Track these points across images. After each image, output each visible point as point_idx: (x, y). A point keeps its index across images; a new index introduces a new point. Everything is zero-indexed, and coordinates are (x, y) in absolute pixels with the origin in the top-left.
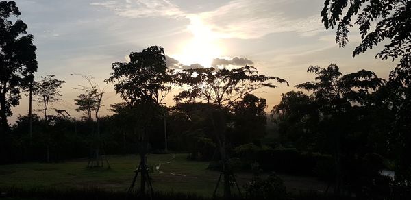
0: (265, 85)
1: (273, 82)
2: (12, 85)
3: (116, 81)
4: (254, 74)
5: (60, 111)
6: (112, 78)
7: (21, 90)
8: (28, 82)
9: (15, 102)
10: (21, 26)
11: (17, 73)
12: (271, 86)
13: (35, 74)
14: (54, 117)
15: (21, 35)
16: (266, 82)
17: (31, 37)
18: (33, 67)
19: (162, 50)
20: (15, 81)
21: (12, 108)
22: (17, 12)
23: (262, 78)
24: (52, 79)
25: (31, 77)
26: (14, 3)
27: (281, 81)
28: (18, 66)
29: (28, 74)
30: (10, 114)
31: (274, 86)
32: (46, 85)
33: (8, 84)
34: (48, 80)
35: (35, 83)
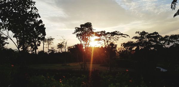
0: (123, 37)
1: (126, 36)
3: (76, 34)
4: (119, 33)
5: (53, 48)
7: (41, 41)
8: (43, 39)
9: (39, 45)
10: (41, 21)
11: (39, 36)
12: (125, 37)
13: (45, 36)
14: (51, 50)
15: (41, 24)
17: (44, 25)
18: (44, 34)
20: (39, 38)
21: (38, 47)
22: (40, 17)
23: (122, 34)
24: (51, 38)
25: (44, 37)
26: (39, 14)
27: (128, 36)
28: (40, 34)
29: (43, 36)
30: (37, 49)
31: (126, 37)
32: (49, 40)
33: (37, 39)
34: (49, 38)
35: (45, 39)
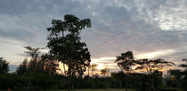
0: (168, 65)
1: (171, 64)
2: (84, 66)
3: (117, 62)
4: (163, 61)
5: (97, 74)
6: (116, 61)
7: (86, 67)
8: (88, 65)
9: (85, 71)
10: (87, 49)
11: (85, 62)
13: (90, 63)
14: (95, 76)
15: (87, 52)
16: (168, 64)
17: (89, 52)
18: (90, 61)
19: (132, 52)
20: (85, 65)
21: (84, 72)
22: (86, 46)
23: (166, 62)
24: (95, 64)
25: (89, 63)
26: (85, 43)
27: (174, 64)
28: (85, 61)
29: (88, 63)
30: (83, 74)
32: (93, 66)
33: (83, 65)
34: (94, 64)
35: (90, 65)
